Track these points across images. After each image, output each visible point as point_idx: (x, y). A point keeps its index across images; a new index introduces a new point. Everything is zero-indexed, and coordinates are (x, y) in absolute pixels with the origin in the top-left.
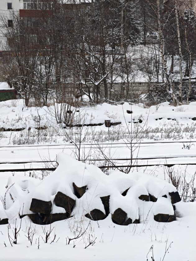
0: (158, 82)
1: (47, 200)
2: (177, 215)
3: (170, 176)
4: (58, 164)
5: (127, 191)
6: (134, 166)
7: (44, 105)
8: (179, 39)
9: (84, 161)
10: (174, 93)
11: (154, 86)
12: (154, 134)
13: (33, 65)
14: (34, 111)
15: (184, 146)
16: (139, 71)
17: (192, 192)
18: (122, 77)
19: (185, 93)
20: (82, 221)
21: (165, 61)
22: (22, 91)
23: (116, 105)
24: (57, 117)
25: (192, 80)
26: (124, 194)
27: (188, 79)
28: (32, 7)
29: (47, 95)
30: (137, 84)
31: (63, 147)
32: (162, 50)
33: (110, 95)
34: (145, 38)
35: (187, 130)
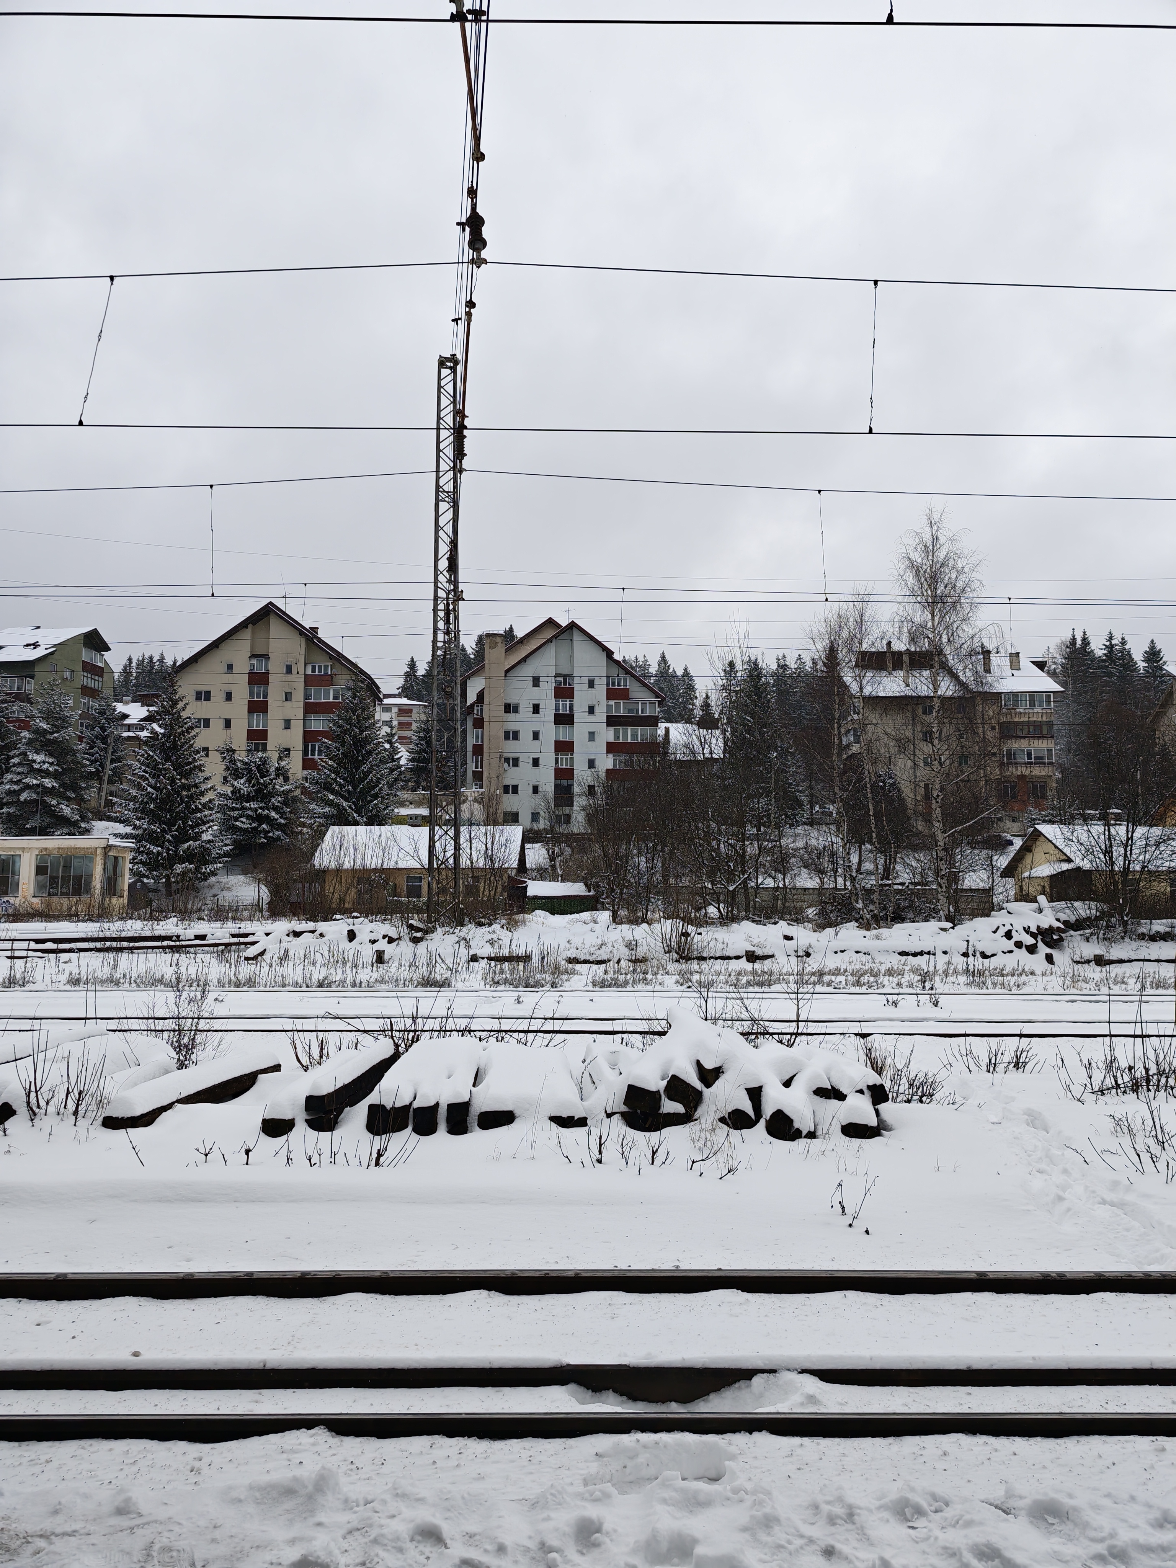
0: (836, 888)
1: (653, 1088)
2: (881, 1126)
3: (867, 1055)
4: (670, 1026)
5: (792, 1078)
6: (802, 1034)
7: (643, 922)
8: (871, 818)
9: (715, 1021)
10: (865, 906)
11: (830, 895)
12: (833, 978)
13: (627, 855)
14: (626, 931)
15: (888, 1001)
16: (802, 868)
17: (907, 1086)
18: (774, 878)
19: (885, 908)
20: (713, 1130)
21: (849, 854)
22: (607, 897)
23: (765, 925)
24: (665, 943)
25: (896, 887)
26: (787, 1084)
27: (889, 885)
28: (626, 766)
29: (648, 905)
30: (800, 890)
31: (680, 994)
32: (844, 836)
33: (755, 907)
34: (812, 815)
35: (890, 973)
